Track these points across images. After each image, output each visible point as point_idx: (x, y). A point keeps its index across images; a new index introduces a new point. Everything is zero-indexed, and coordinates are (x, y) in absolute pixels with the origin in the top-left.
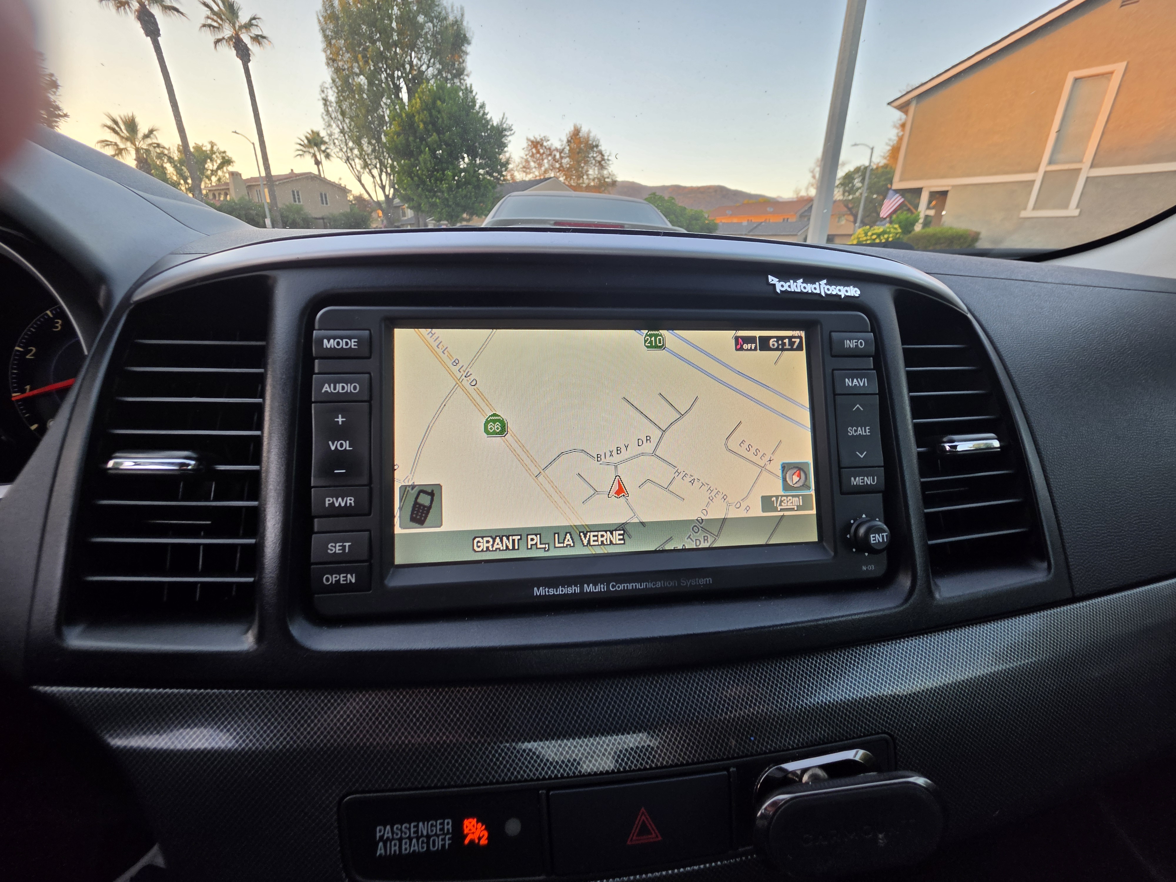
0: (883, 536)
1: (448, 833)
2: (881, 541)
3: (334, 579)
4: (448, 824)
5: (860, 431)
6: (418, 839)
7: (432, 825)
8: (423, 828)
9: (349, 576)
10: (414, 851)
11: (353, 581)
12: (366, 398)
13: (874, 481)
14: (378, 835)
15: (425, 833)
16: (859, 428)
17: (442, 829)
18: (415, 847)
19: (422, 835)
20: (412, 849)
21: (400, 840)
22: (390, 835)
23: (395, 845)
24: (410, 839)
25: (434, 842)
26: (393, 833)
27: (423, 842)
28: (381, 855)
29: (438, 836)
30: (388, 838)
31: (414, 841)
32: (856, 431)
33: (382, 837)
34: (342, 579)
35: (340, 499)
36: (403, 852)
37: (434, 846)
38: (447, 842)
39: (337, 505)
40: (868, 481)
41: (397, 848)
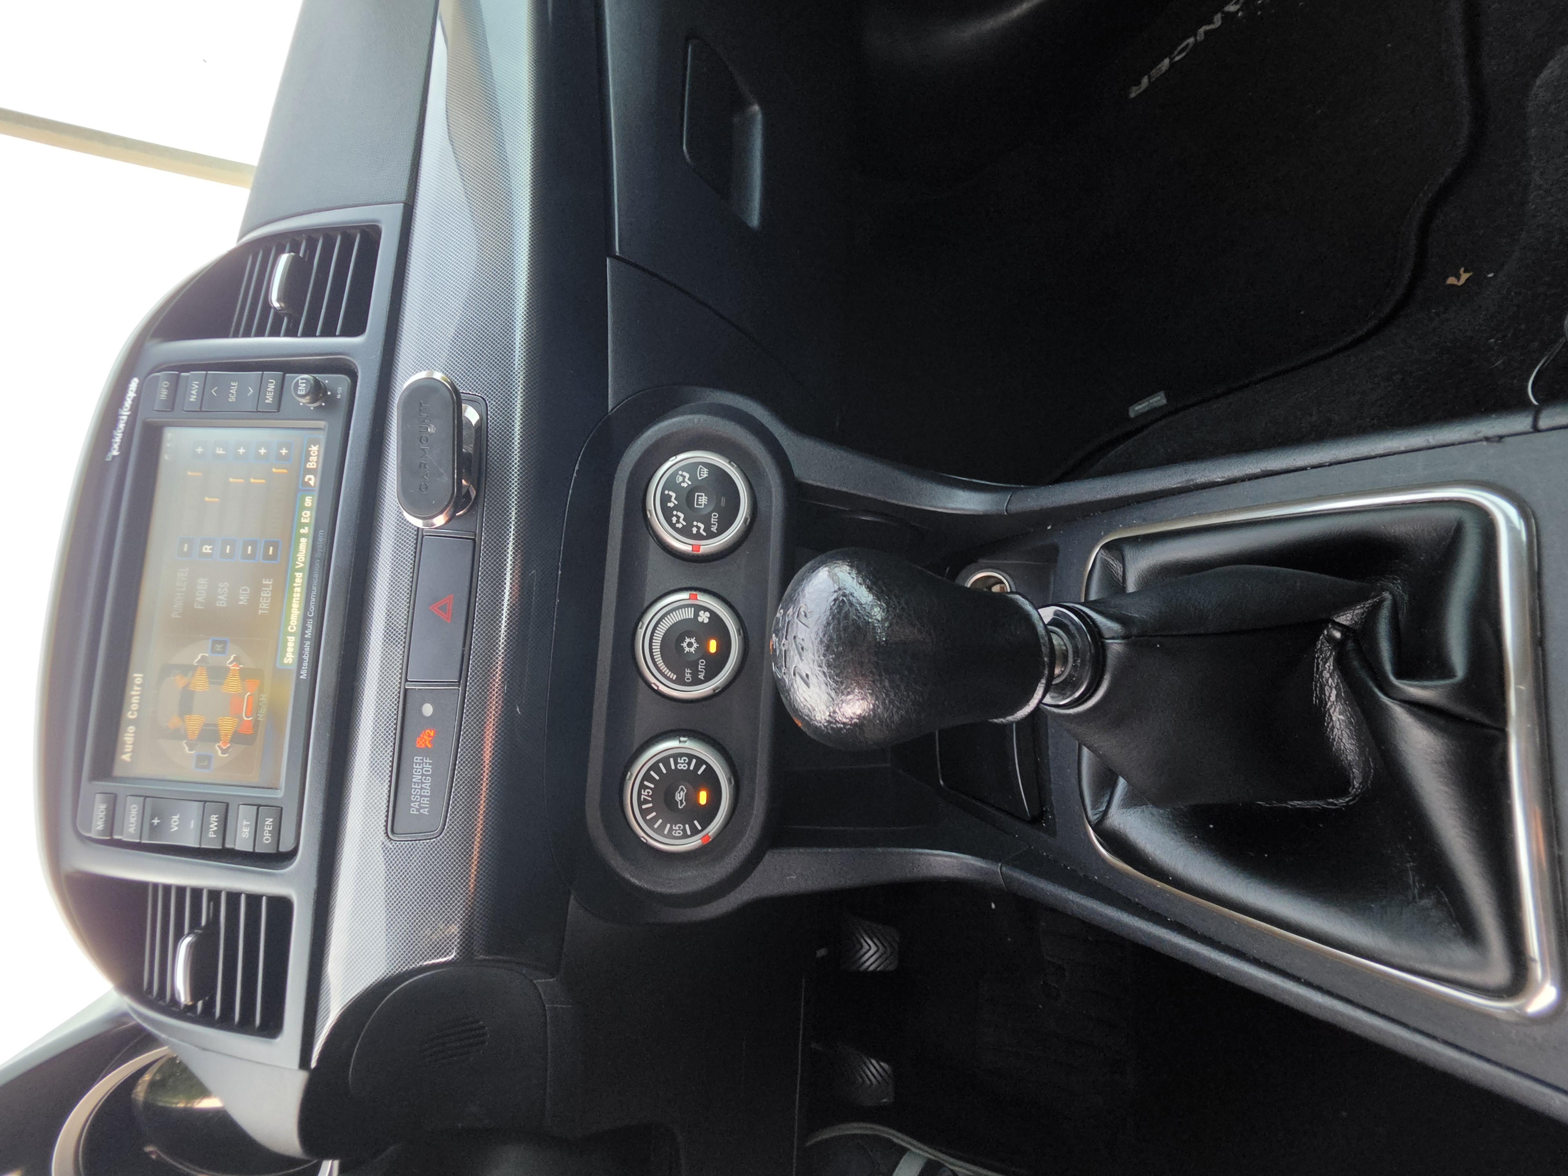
0: (302, 383)
1: (422, 760)
2: (304, 385)
3: (268, 835)
4: (417, 759)
5: (233, 391)
6: (422, 783)
7: (416, 772)
8: (417, 778)
9: (267, 823)
10: (430, 786)
11: (271, 820)
12: (142, 798)
13: (272, 382)
14: (415, 813)
15: (420, 777)
16: (231, 391)
17: (420, 764)
18: (427, 785)
19: (421, 779)
20: (428, 788)
21: (421, 796)
22: (417, 803)
23: (424, 800)
24: (422, 788)
25: (426, 771)
26: (415, 801)
27: (425, 779)
28: (428, 811)
29: (423, 768)
30: (419, 805)
31: (423, 786)
32: (233, 394)
33: (418, 810)
34: (268, 829)
35: (212, 826)
36: (429, 794)
37: (429, 771)
38: (428, 761)
39: (216, 828)
40: (271, 387)
41: (426, 799)
